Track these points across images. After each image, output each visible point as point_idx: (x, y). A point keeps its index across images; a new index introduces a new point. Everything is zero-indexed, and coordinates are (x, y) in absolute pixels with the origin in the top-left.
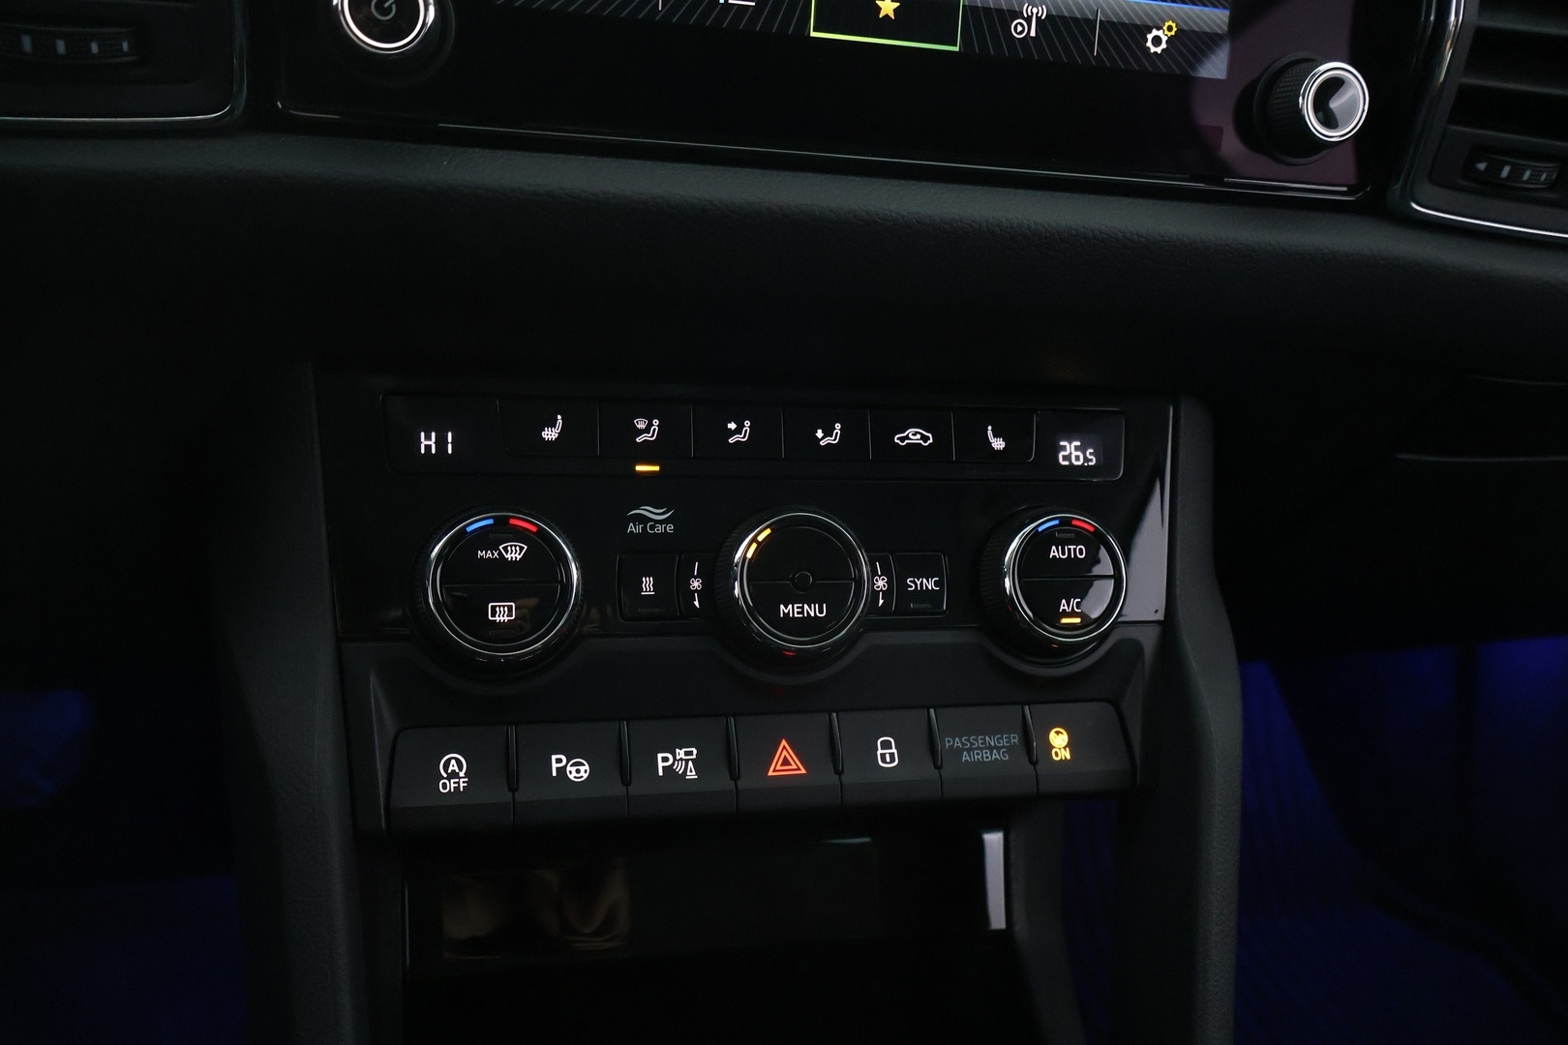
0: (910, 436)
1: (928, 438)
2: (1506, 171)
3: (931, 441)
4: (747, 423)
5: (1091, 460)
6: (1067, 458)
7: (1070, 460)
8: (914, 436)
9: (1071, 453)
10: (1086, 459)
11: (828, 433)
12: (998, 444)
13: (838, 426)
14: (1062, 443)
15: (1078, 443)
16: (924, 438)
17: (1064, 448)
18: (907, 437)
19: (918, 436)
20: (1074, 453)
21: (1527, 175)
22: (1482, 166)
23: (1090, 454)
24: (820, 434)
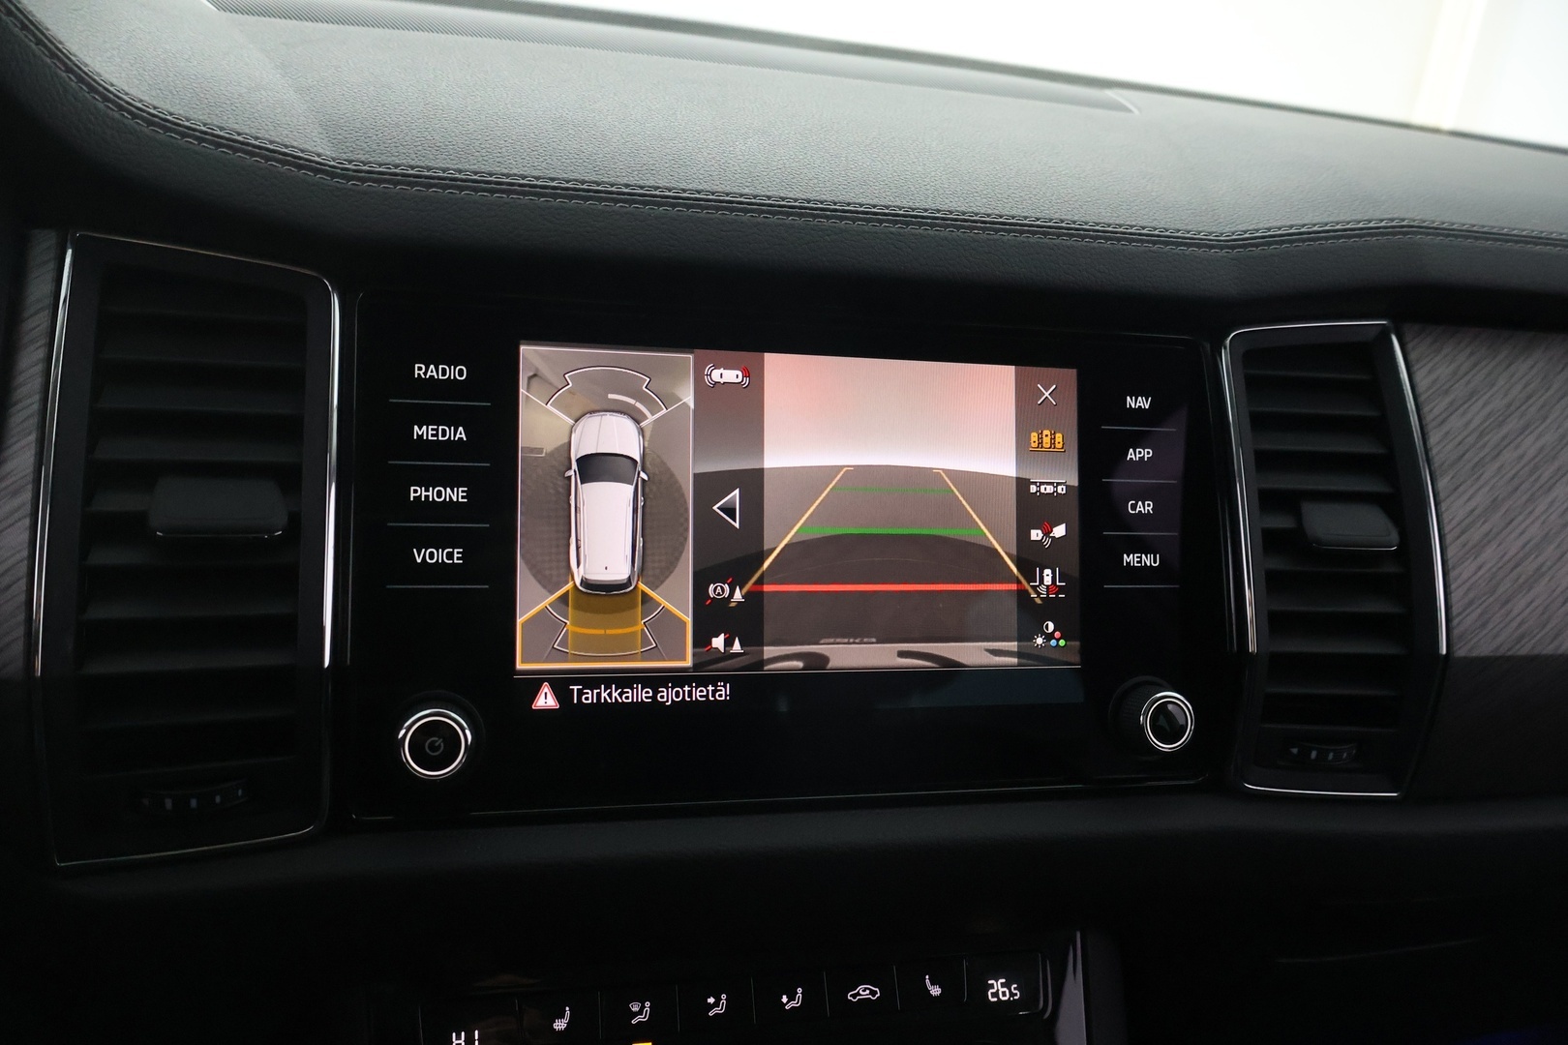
0: (861, 992)
1: (875, 993)
2: (1314, 754)
3: (878, 995)
4: (724, 996)
5: (1016, 994)
6: (995, 995)
7: (998, 996)
8: (864, 992)
9: (998, 990)
10: (1012, 995)
11: (791, 998)
12: (936, 991)
13: (800, 990)
14: (990, 982)
15: (1004, 981)
16: (873, 993)
17: (992, 986)
18: (858, 994)
19: (868, 992)
20: (1001, 990)
21: (1331, 756)
22: (1295, 751)
23: (1015, 989)
24: (785, 999)
